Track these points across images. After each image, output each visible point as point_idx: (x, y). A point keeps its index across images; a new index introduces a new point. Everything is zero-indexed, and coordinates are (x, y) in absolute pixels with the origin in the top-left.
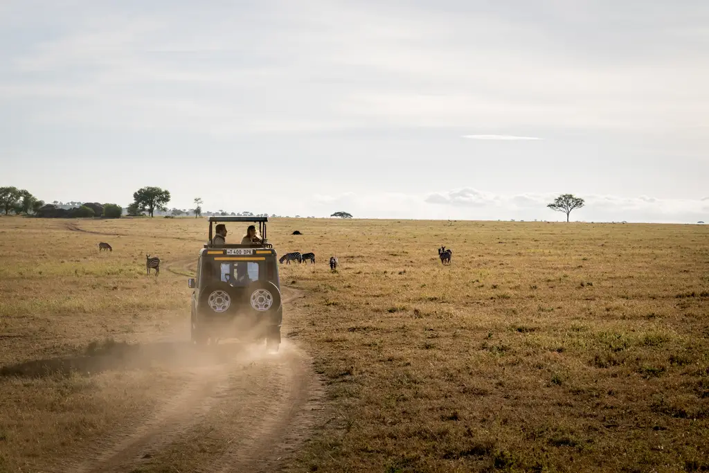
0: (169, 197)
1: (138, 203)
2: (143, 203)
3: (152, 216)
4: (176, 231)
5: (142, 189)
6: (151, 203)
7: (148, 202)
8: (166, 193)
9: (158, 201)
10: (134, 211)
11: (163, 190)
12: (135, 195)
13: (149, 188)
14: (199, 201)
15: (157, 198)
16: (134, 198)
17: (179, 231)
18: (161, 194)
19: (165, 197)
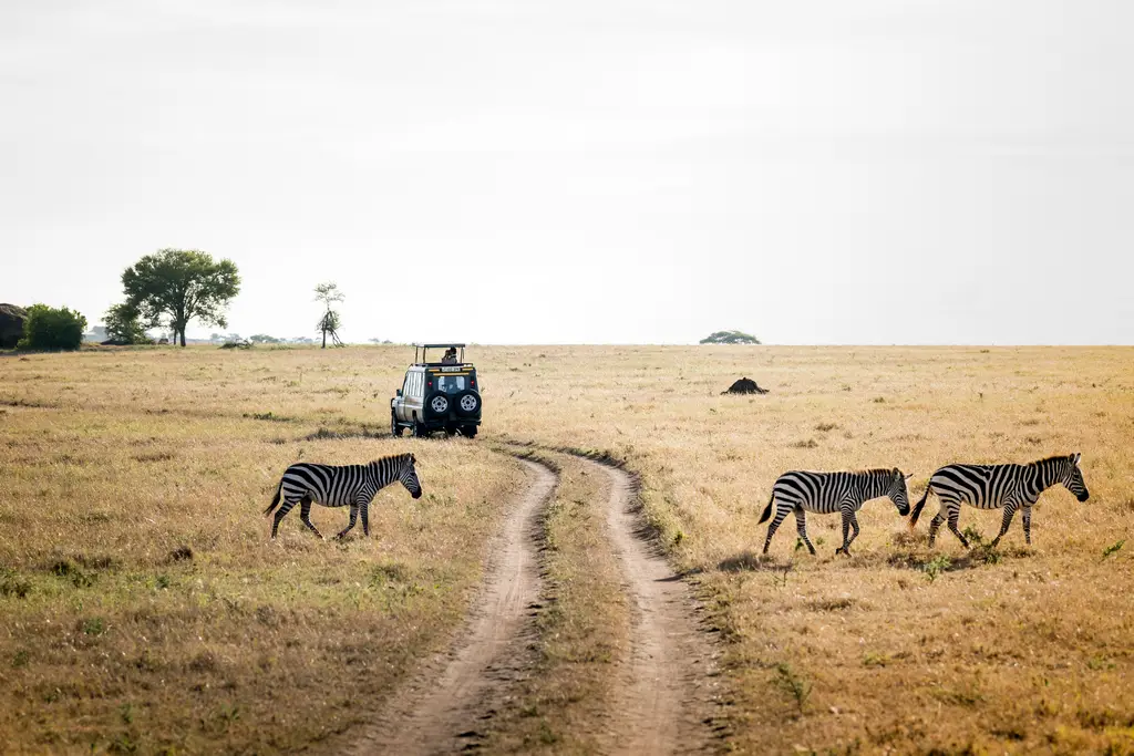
0: (233, 280)
1: (134, 303)
2: (153, 303)
3: (183, 344)
4: (259, 386)
5: (148, 259)
6: (178, 303)
7: (168, 299)
8: (227, 268)
9: (202, 295)
10: (123, 330)
11: (216, 261)
12: (129, 277)
13: (170, 255)
14: (331, 293)
15: (195, 286)
16: (123, 287)
17: (270, 385)
18: (211, 272)
19: (221, 282)
